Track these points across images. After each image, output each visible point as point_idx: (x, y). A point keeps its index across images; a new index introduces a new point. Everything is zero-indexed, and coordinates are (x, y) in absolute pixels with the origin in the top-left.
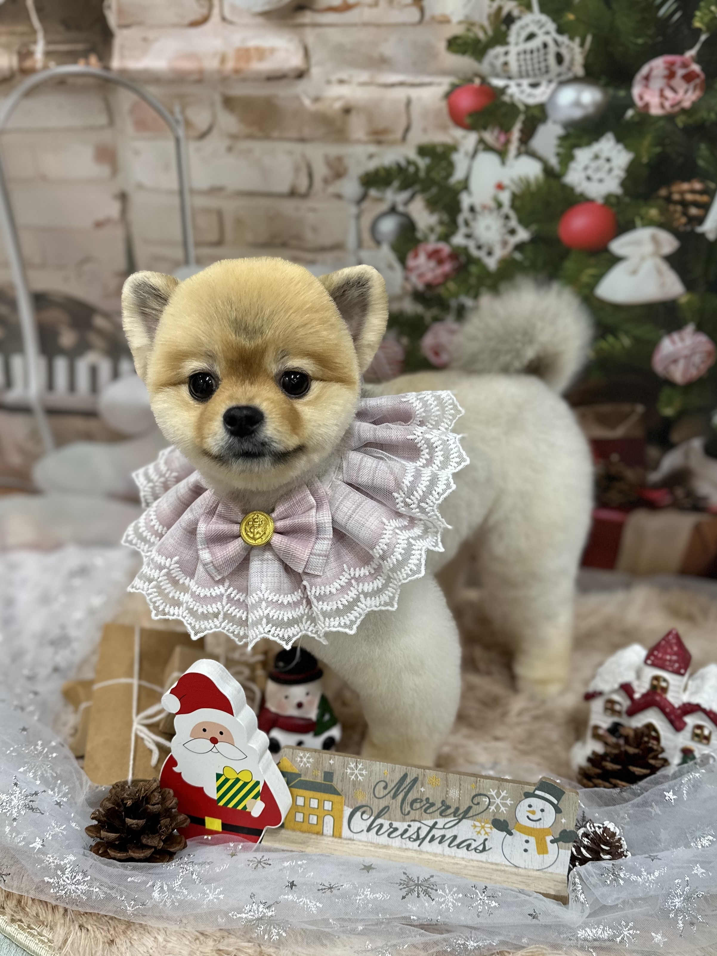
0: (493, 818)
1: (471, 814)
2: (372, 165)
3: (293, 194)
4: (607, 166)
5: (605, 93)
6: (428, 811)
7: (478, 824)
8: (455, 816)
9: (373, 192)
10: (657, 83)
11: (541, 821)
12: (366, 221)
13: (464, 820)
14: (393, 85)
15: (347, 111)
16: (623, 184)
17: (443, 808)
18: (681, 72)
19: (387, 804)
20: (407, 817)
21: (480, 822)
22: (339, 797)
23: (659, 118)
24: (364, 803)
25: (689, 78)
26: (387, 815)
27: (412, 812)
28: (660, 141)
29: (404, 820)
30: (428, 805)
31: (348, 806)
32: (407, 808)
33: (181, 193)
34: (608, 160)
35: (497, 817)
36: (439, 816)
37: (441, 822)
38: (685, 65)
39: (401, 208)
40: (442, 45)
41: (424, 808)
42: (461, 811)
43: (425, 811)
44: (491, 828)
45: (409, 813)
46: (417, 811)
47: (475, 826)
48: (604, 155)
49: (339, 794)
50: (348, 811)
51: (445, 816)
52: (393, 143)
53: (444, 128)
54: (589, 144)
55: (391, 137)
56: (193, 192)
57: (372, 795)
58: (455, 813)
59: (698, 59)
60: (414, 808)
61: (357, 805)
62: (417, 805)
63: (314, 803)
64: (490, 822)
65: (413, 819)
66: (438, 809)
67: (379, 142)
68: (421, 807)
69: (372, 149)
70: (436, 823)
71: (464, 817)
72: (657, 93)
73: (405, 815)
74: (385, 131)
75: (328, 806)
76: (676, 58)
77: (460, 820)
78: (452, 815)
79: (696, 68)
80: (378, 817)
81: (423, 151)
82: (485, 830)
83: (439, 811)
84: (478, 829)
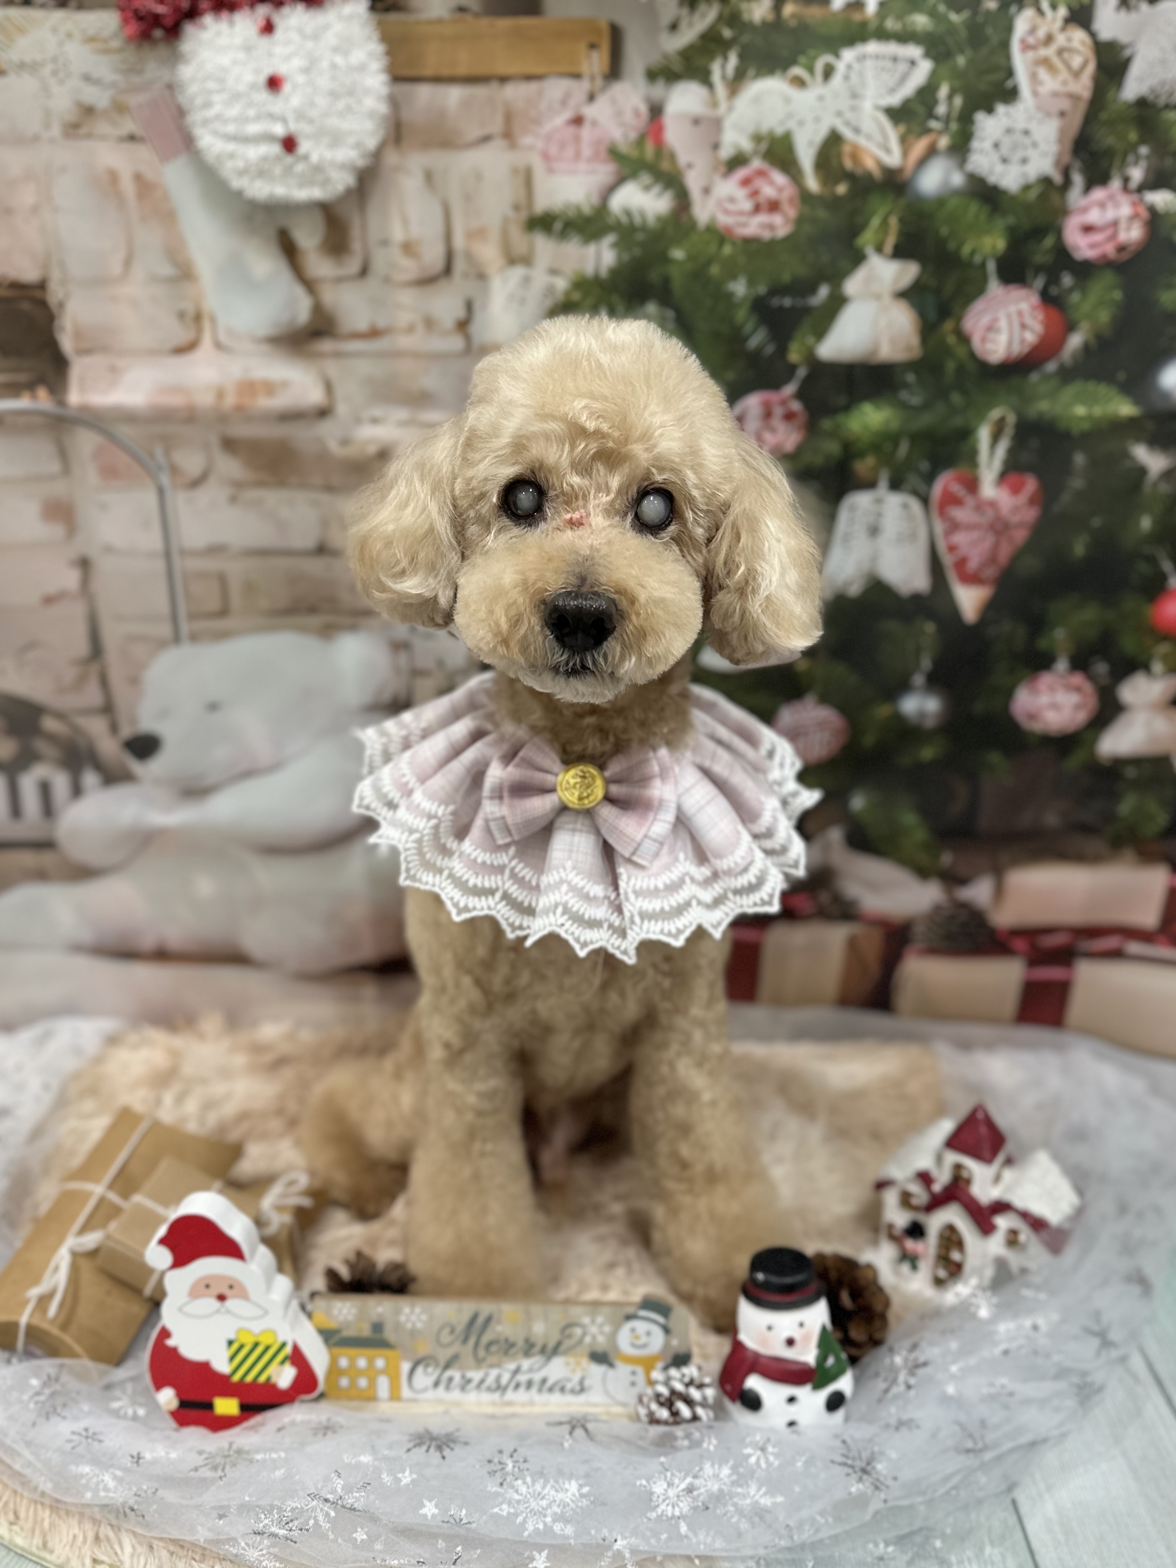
0: (590, 1350)
1: (562, 1349)
6: (509, 1352)
7: (572, 1360)
8: (542, 1355)
11: (648, 1346)
13: (555, 1358)
17: (527, 1346)
19: (455, 1352)
20: (483, 1362)
21: (575, 1357)
22: (394, 1350)
24: (428, 1353)
26: (457, 1365)
27: (489, 1355)
31: (407, 1361)
32: (482, 1354)
33: (168, 555)
35: (594, 1348)
42: (549, 1347)
45: (484, 1358)
49: (392, 1347)
50: (407, 1365)
56: (184, 553)
57: (436, 1343)
60: (491, 1352)
61: (419, 1358)
62: (494, 1348)
63: (362, 1364)
64: (587, 1355)
68: (499, 1350)
70: (519, 1366)
71: (554, 1354)
73: (479, 1362)
75: (380, 1363)
76: (773, 395)
77: (549, 1359)
78: (539, 1353)
79: (796, 405)
80: (446, 1368)
82: (581, 1366)
83: (522, 1350)
84: (572, 1367)
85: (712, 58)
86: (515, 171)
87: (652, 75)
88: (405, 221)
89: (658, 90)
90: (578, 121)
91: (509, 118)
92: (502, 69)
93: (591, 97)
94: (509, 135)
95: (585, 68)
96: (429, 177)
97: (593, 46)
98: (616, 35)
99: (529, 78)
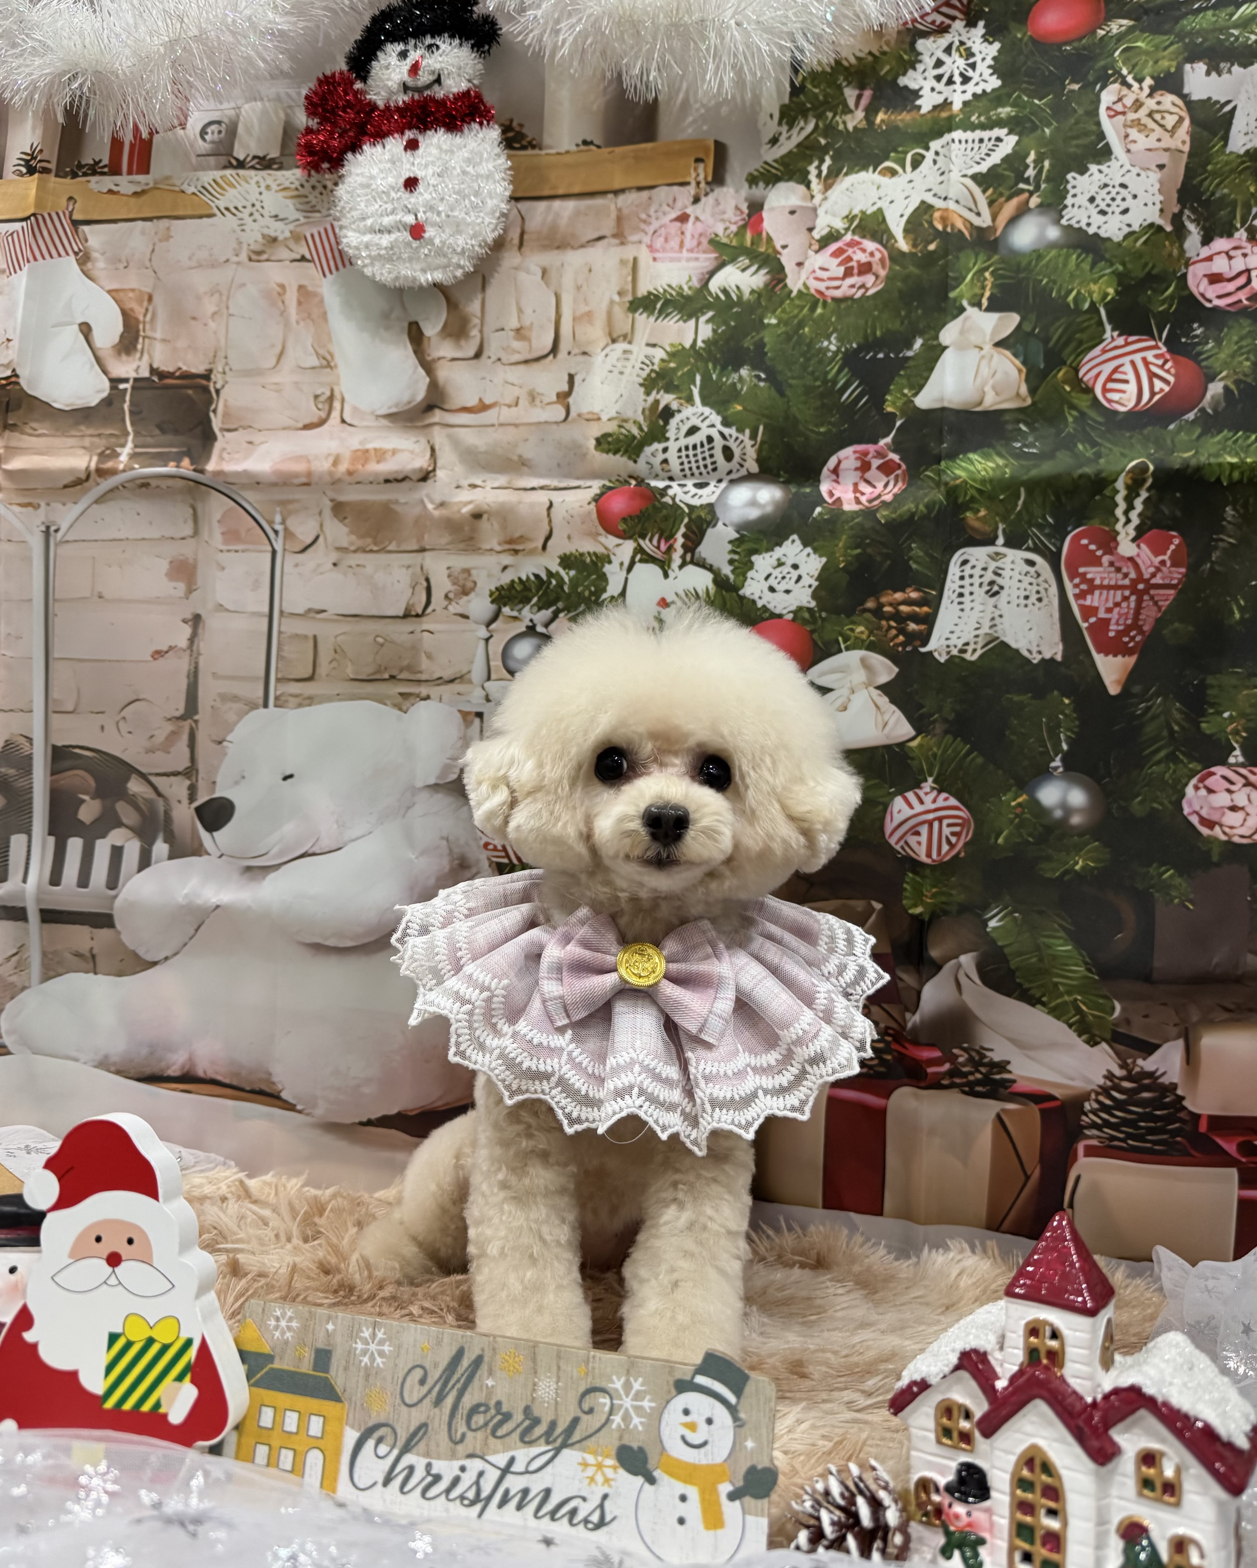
0: (617, 1444)
1: (576, 1436)
2: (506, 579)
3: (406, 615)
4: (795, 574)
5: (787, 491)
6: (500, 1433)
7: (590, 1459)
8: (548, 1443)
9: (506, 610)
10: (849, 477)
11: (708, 1447)
12: (496, 646)
13: (566, 1452)
14: (533, 489)
15: (477, 516)
16: (815, 595)
17: (527, 1423)
18: (876, 463)
19: (423, 1419)
20: (460, 1448)
21: (595, 1453)
22: (339, 1405)
23: (856, 514)
24: (382, 1420)
25: (887, 469)
26: (422, 1446)
27: (470, 1435)
28: (858, 541)
29: (453, 1456)
30: (499, 1417)
31: (353, 1427)
32: (461, 1427)
33: (270, 615)
34: (795, 567)
35: (626, 1441)
36: (519, 1444)
37: (523, 1455)
38: (880, 454)
39: (540, 629)
40: (592, 443)
41: (491, 1424)
42: (559, 1430)
43: (493, 1433)
44: (615, 1468)
45: (463, 1436)
46: (480, 1435)
47: (585, 1465)
48: (790, 562)
49: (337, 1399)
50: (351, 1436)
51: (531, 1443)
52: (532, 552)
53: (595, 536)
54: (770, 549)
55: (529, 546)
56: (287, 614)
57: (398, 1400)
58: (548, 1436)
59: (896, 447)
60: (473, 1426)
61: (371, 1424)
62: (479, 1419)
63: (291, 1422)
64: (613, 1452)
65: (470, 1451)
66: (518, 1426)
67: (516, 552)
68: (486, 1424)
69: (507, 559)
70: (512, 1461)
71: (564, 1445)
72: (851, 488)
73: (456, 1443)
74: (522, 539)
75: (316, 1426)
76: (871, 448)
77: (558, 1451)
78: (542, 1440)
79: (895, 457)
80: (406, 1449)
81: (566, 561)
82: (604, 1474)
83: (519, 1430)
84: (590, 1471)
85: (811, 163)
86: (623, 262)
87: (752, 180)
88: (520, 311)
89: (758, 191)
90: (683, 218)
91: (619, 219)
92: (617, 186)
93: (696, 200)
94: (620, 236)
95: (692, 179)
96: (544, 272)
97: (698, 160)
98: (721, 151)
99: (640, 189)
